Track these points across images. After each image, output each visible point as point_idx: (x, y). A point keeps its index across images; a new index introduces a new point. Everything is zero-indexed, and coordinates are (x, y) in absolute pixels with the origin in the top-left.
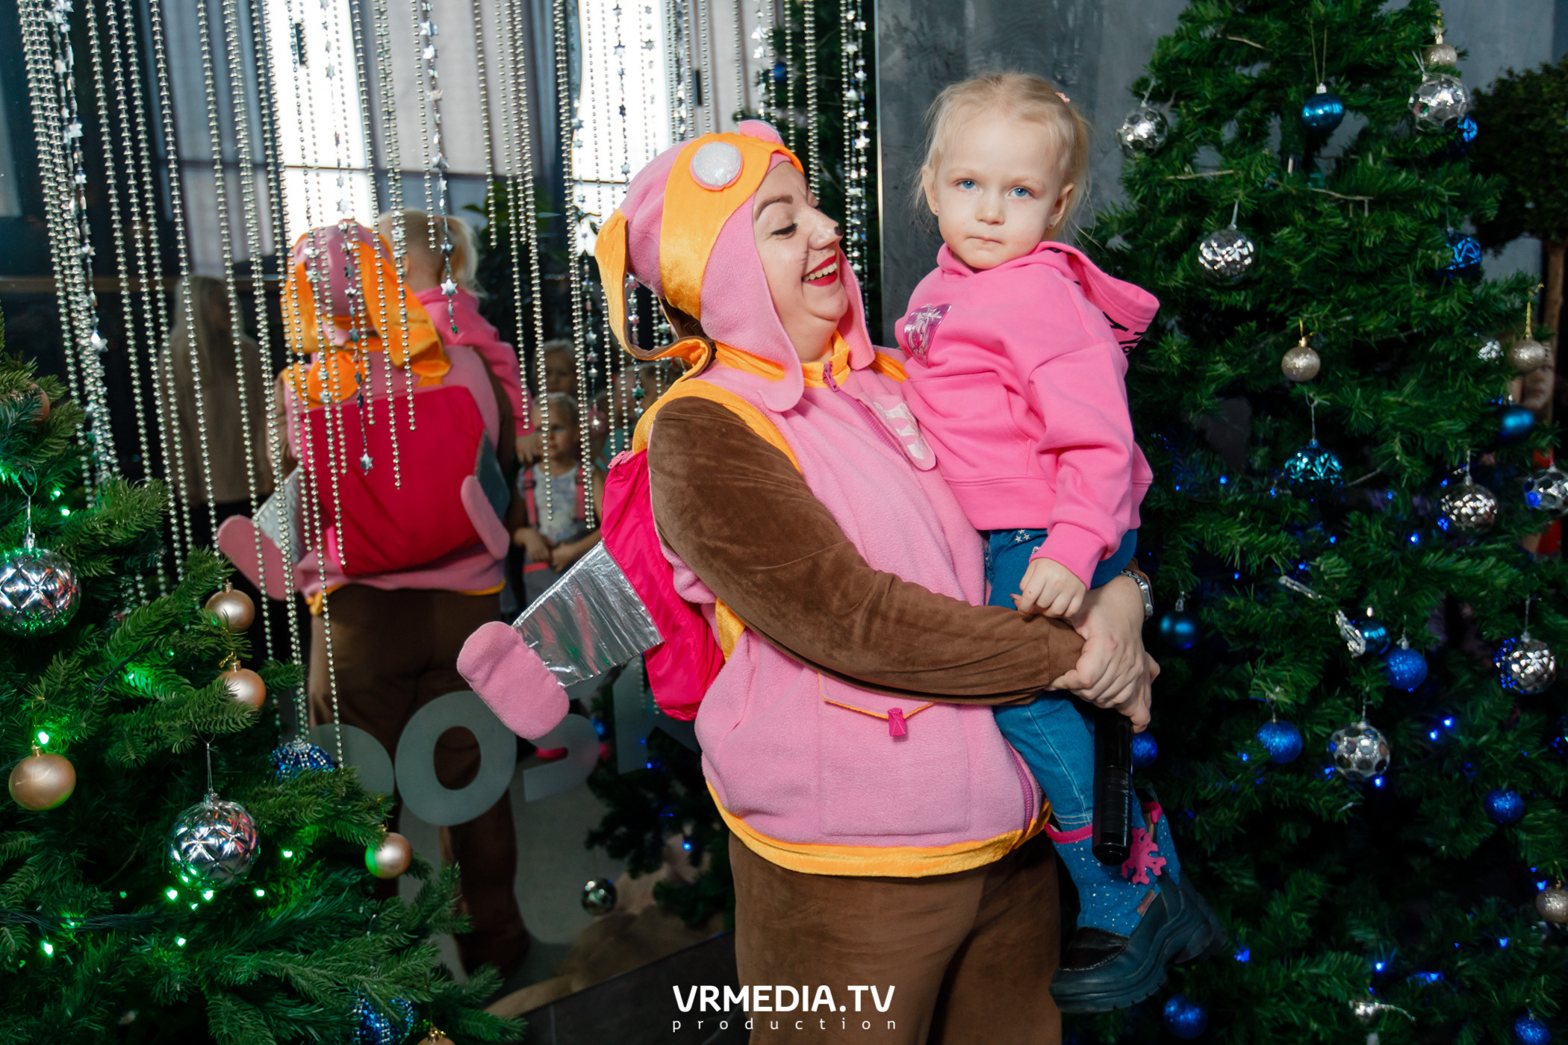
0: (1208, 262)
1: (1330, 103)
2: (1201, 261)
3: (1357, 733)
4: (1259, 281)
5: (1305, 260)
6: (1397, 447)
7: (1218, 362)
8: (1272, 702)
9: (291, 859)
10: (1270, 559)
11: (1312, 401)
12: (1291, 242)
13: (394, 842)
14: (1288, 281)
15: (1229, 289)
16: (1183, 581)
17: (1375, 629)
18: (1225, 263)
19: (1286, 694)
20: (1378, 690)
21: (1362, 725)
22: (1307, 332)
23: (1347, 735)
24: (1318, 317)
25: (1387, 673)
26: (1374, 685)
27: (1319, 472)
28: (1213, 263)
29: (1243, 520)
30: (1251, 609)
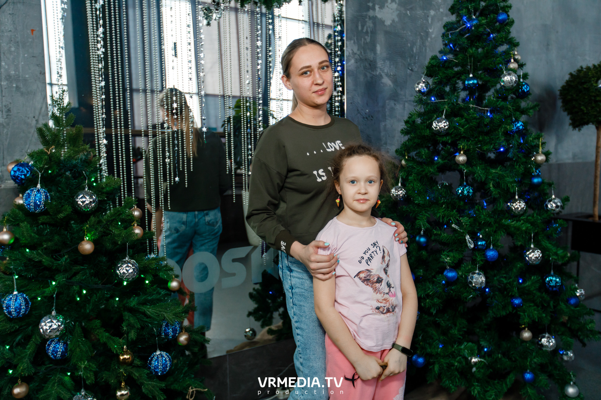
0: (435, 127)
1: (473, 80)
2: (433, 127)
3: (475, 273)
4: (451, 134)
5: (465, 127)
6: (491, 186)
8: (446, 262)
9: (148, 284)
10: (450, 220)
11: (464, 170)
12: (459, 122)
13: (176, 281)
14: (460, 134)
15: (443, 136)
16: (423, 225)
17: (482, 241)
18: (440, 128)
19: (450, 260)
20: (482, 260)
21: (477, 271)
22: (463, 149)
23: (472, 274)
24: (467, 145)
25: (485, 255)
26: (480, 259)
27: (465, 192)
28: (436, 128)
29: (444, 207)
30: (443, 234)
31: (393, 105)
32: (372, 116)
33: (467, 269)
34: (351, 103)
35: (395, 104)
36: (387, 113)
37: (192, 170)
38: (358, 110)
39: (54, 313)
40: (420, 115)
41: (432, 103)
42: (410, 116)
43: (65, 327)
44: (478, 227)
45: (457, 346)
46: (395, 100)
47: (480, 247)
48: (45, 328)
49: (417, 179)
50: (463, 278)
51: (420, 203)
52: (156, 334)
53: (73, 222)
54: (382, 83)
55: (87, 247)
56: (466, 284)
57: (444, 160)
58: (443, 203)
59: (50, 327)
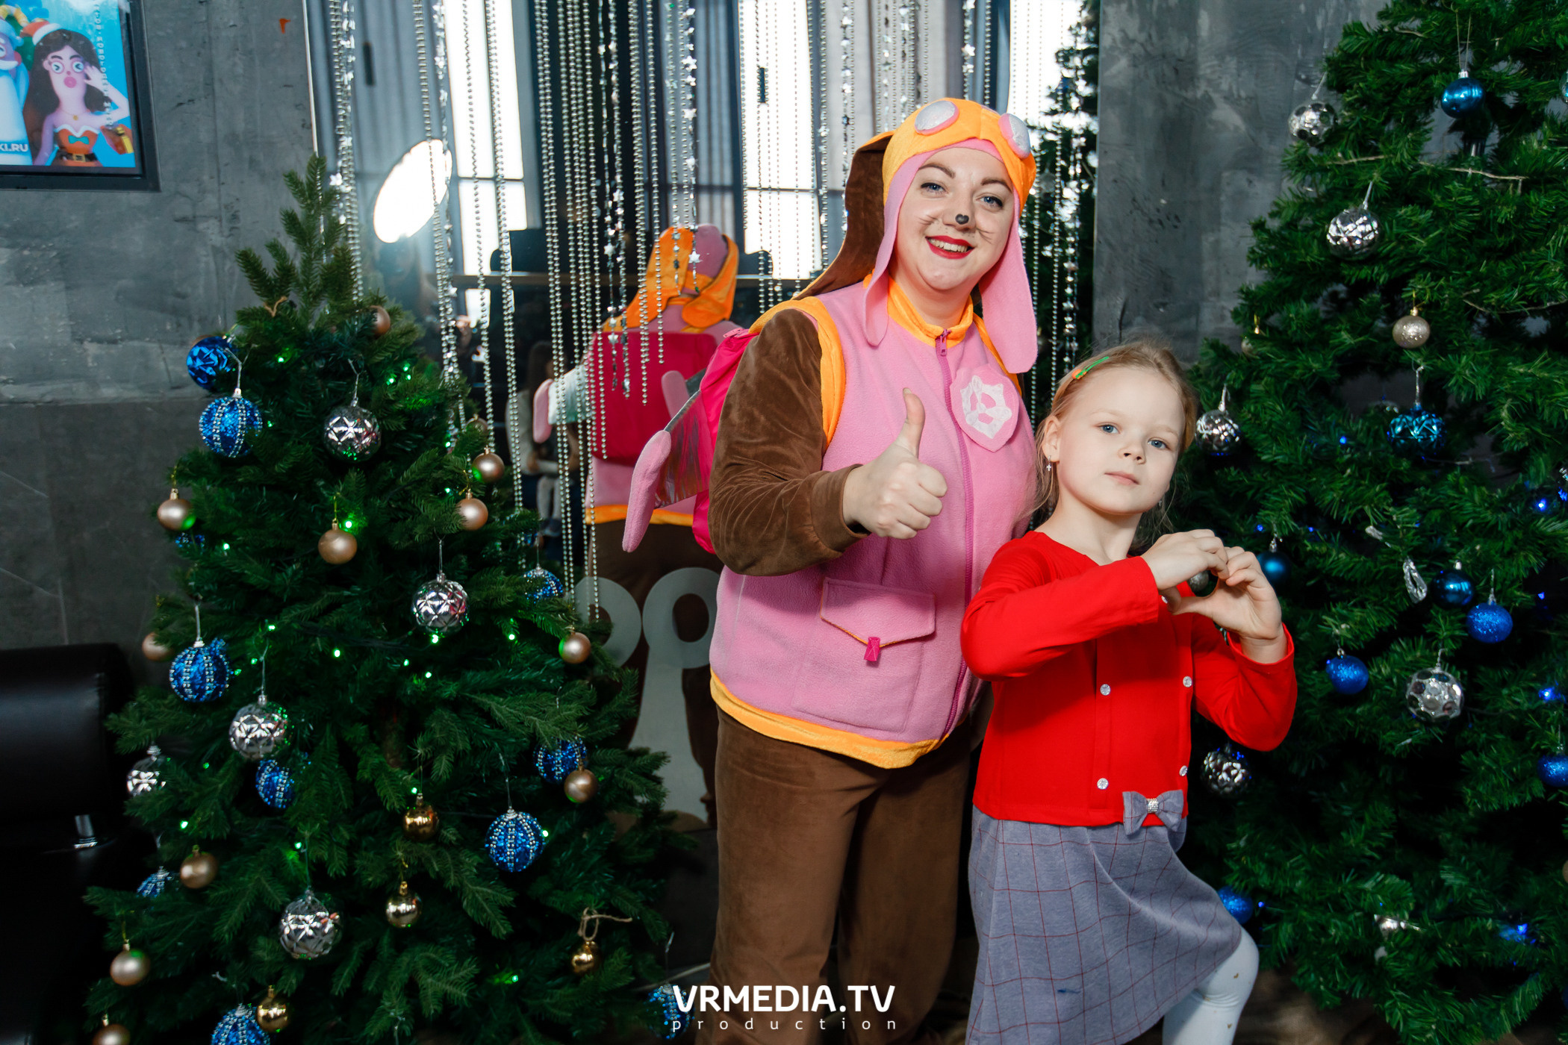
0: (1333, 238)
1: (1470, 88)
2: (1328, 237)
3: (1429, 675)
4: (1387, 257)
5: (1432, 236)
6: (1505, 414)
7: (1340, 330)
8: (1337, 636)
9: (513, 641)
10: (1362, 510)
11: (1417, 366)
12: (1414, 219)
13: (579, 639)
14: (1415, 257)
15: (1361, 263)
16: (1279, 525)
17: (1458, 581)
18: (1350, 239)
19: (1350, 630)
20: (1453, 638)
21: (1437, 670)
22: (1418, 301)
23: (1419, 677)
24: (1431, 288)
25: (1467, 625)
26: (1449, 633)
27: (1415, 432)
28: (1337, 239)
29: (1349, 476)
30: (1334, 553)
31: (1245, 184)
32: (1177, 217)
33: (1409, 658)
34: (1115, 181)
35: (1250, 182)
36: (1225, 208)
37: (661, 362)
38: (1134, 200)
39: (263, 699)
41: (1338, 166)
42: (1275, 209)
43: (287, 734)
44: (1456, 539)
45: (1353, 882)
46: (1251, 171)
47: (1451, 598)
48: (239, 734)
49: (1277, 393)
50: (1392, 684)
51: (1275, 461)
52: (502, 769)
53: (322, 483)
54: (1212, 122)
55: (339, 545)
56: (1400, 706)
57: (1358, 335)
58: (1349, 463)
59: (248, 732)
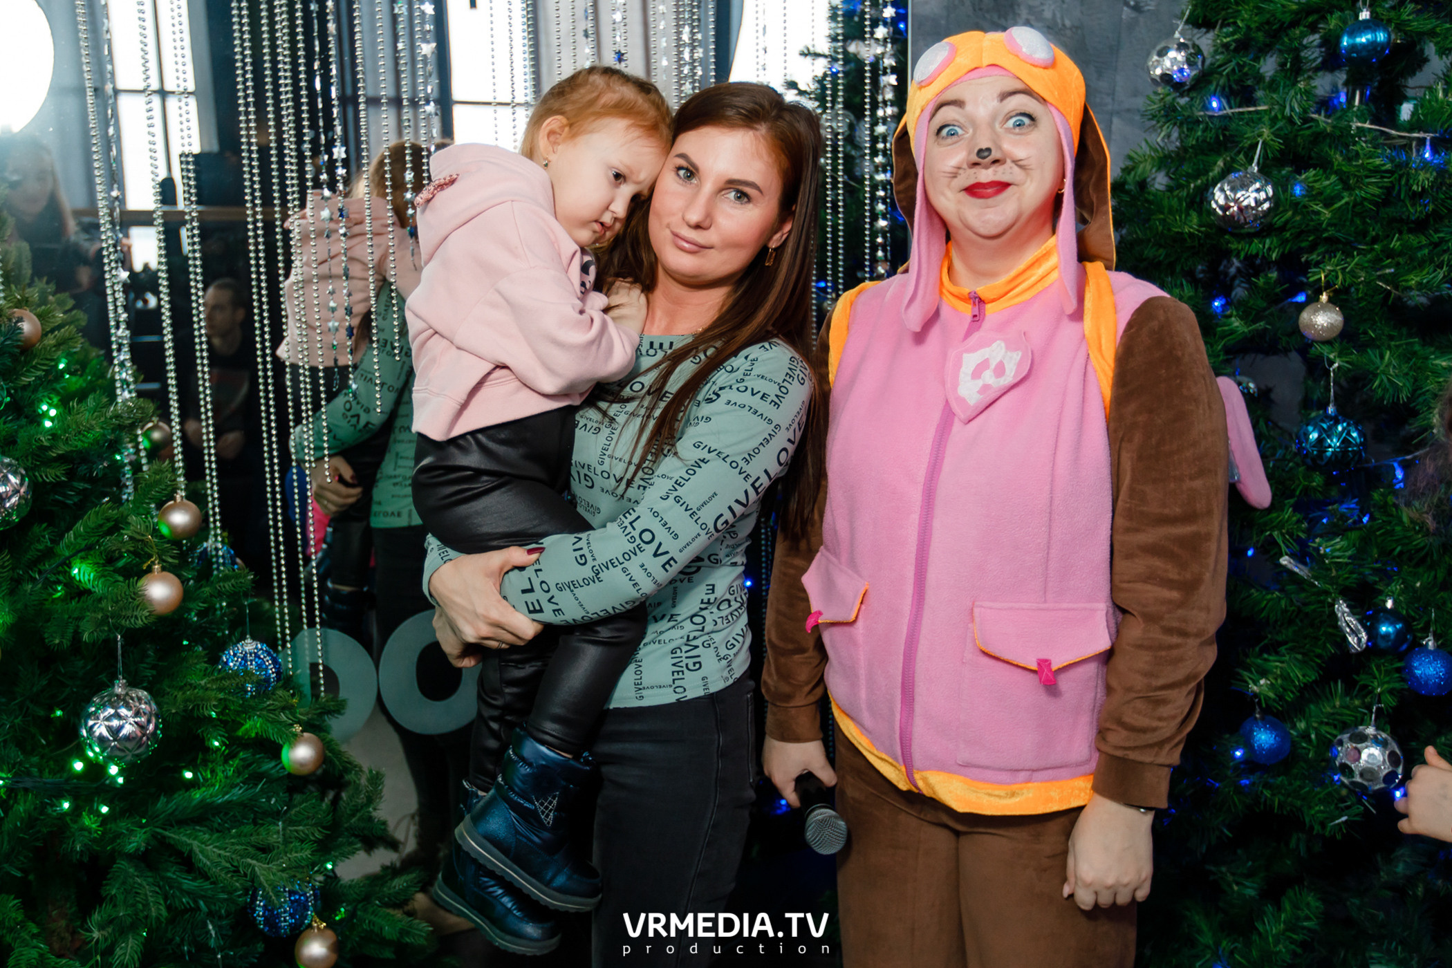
0: (1221, 207)
1: (1373, 31)
2: (1214, 206)
3: (1362, 738)
4: (1283, 228)
5: (1336, 206)
7: (1230, 316)
8: (1255, 695)
9: (219, 748)
11: (1331, 363)
12: (1317, 185)
13: (307, 742)
14: (1318, 229)
15: (1250, 236)
17: (1392, 623)
18: (1240, 209)
19: (1272, 686)
20: (1391, 691)
21: (1371, 732)
22: (1328, 286)
23: (1351, 737)
24: (1343, 269)
25: (1406, 674)
26: (1387, 686)
27: (1334, 442)
28: (1225, 208)
40: (1165, 161)
41: (1211, 117)
42: (1131, 162)
44: (1379, 566)
47: (1385, 643)
50: (1310, 740)
57: (1254, 322)
